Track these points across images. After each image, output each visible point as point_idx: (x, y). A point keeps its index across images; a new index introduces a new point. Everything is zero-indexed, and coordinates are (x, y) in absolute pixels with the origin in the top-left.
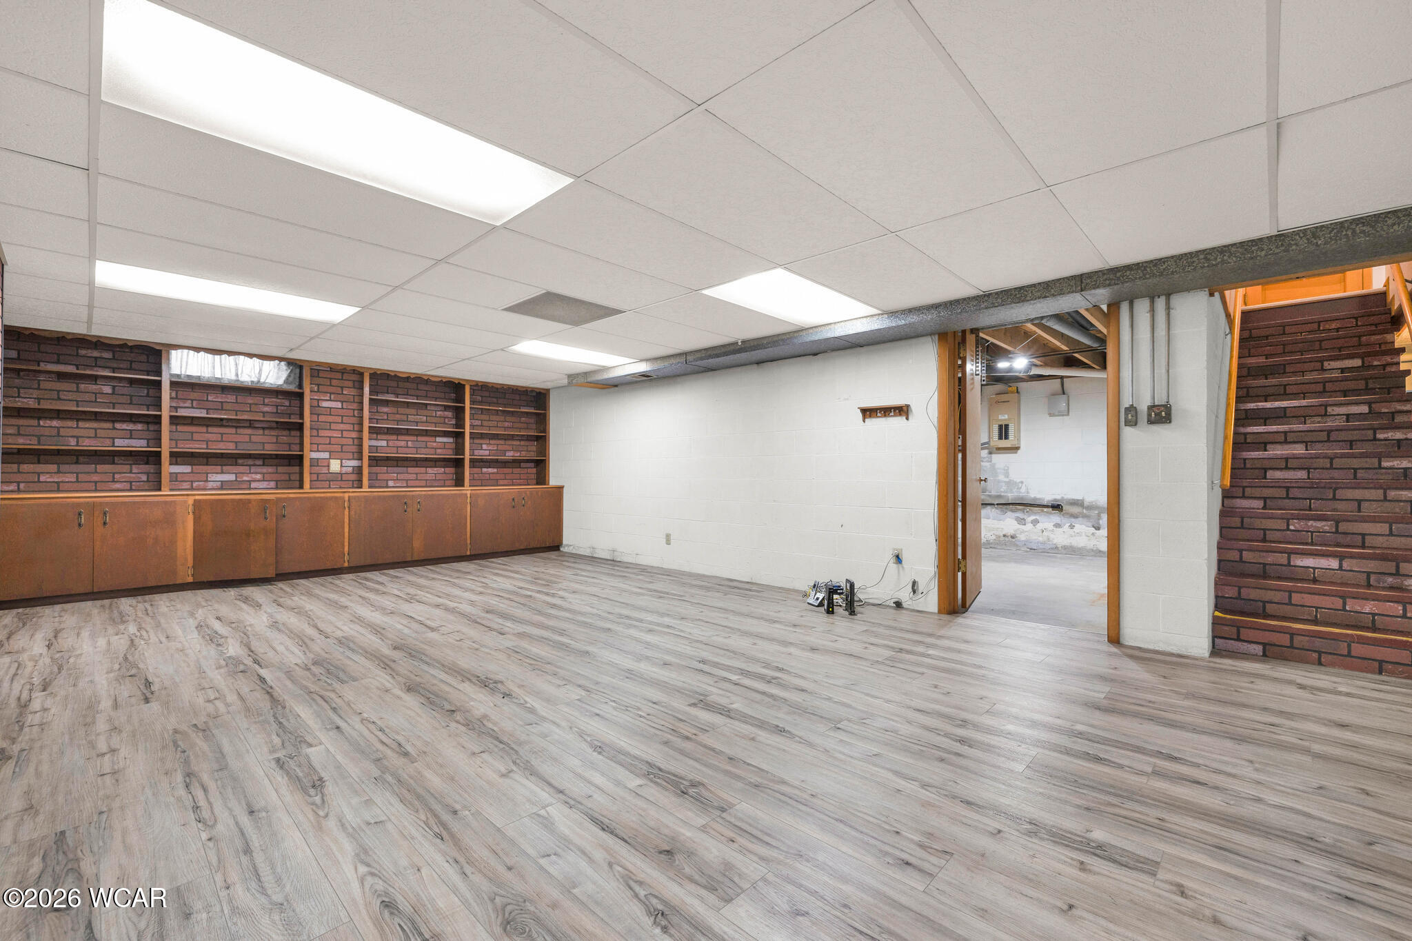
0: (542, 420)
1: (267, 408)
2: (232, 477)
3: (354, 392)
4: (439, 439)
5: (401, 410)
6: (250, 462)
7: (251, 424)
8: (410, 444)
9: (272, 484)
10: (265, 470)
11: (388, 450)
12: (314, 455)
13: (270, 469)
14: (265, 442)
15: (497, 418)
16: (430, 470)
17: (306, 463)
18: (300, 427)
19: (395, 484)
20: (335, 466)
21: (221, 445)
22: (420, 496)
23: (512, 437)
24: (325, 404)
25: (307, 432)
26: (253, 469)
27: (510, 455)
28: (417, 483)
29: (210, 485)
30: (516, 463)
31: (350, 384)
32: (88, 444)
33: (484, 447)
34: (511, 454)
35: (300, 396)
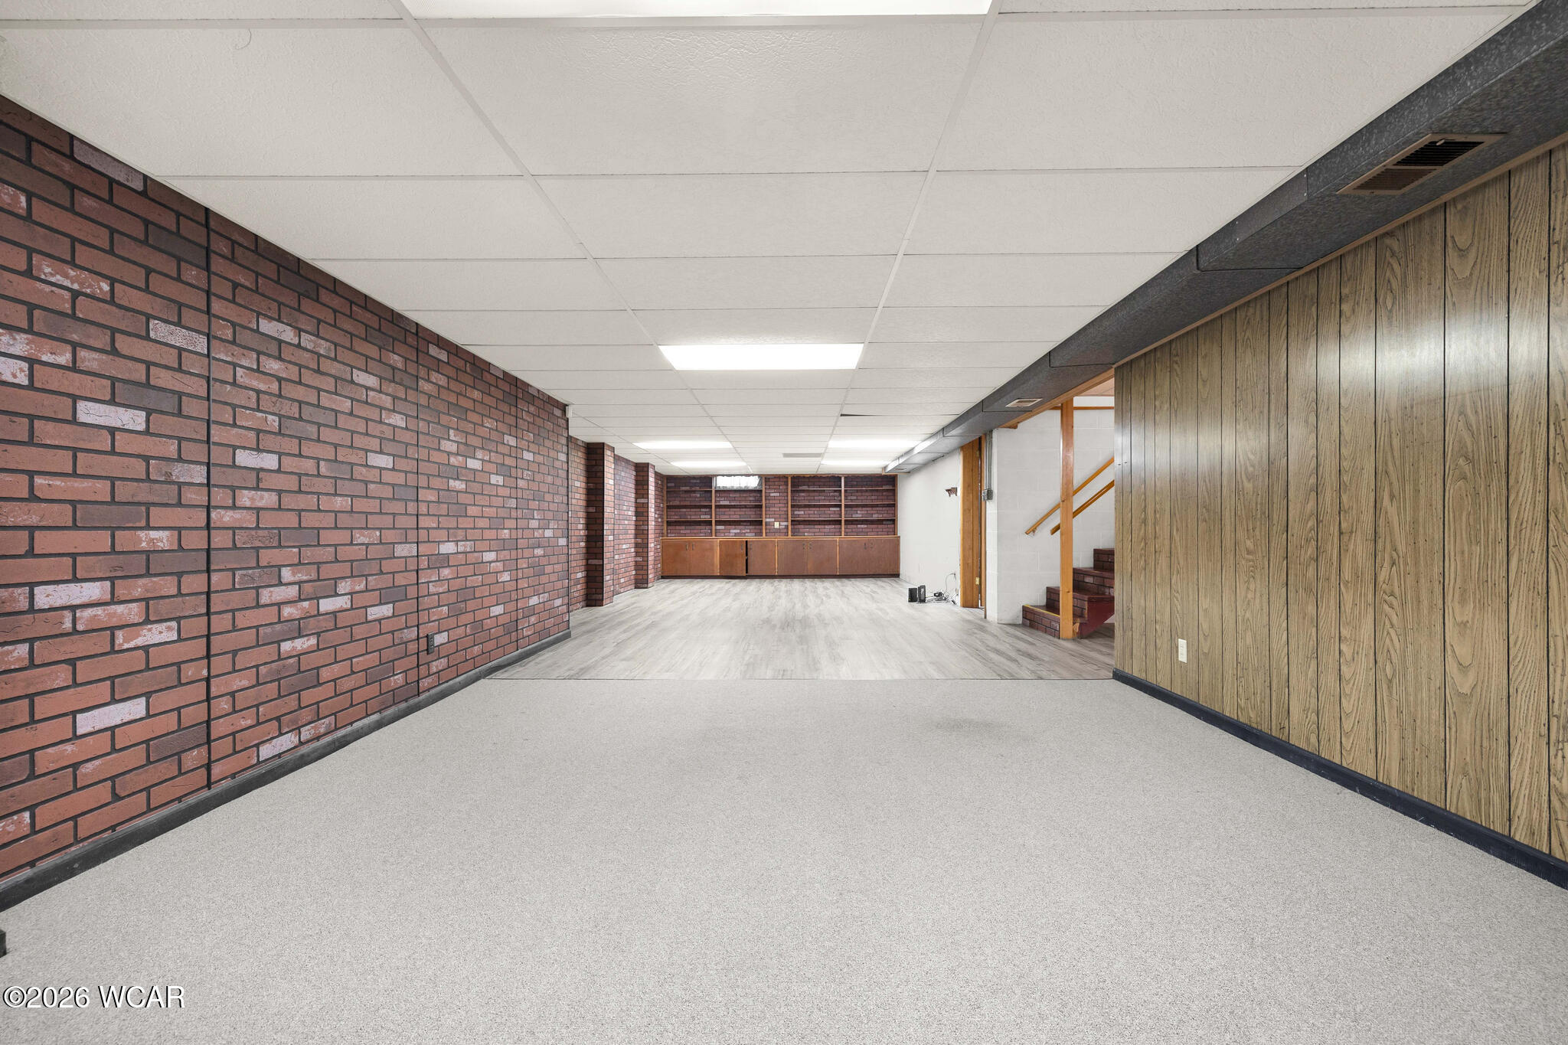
0: (893, 493)
1: (750, 500)
2: (738, 531)
3: (785, 487)
4: (831, 509)
5: (811, 494)
6: (745, 524)
7: (745, 507)
8: (816, 512)
9: (754, 534)
10: (751, 527)
11: (804, 516)
12: (768, 520)
13: (753, 527)
14: (750, 515)
15: (867, 494)
16: (826, 527)
17: (764, 524)
18: (760, 507)
19: (808, 535)
20: (777, 525)
21: (735, 516)
22: (810, 541)
23: (877, 506)
24: (772, 495)
25: (764, 509)
26: (747, 527)
27: (875, 517)
28: (819, 534)
29: (731, 534)
30: (879, 522)
31: (783, 483)
32: (694, 518)
33: (859, 512)
34: (876, 516)
35: (761, 491)
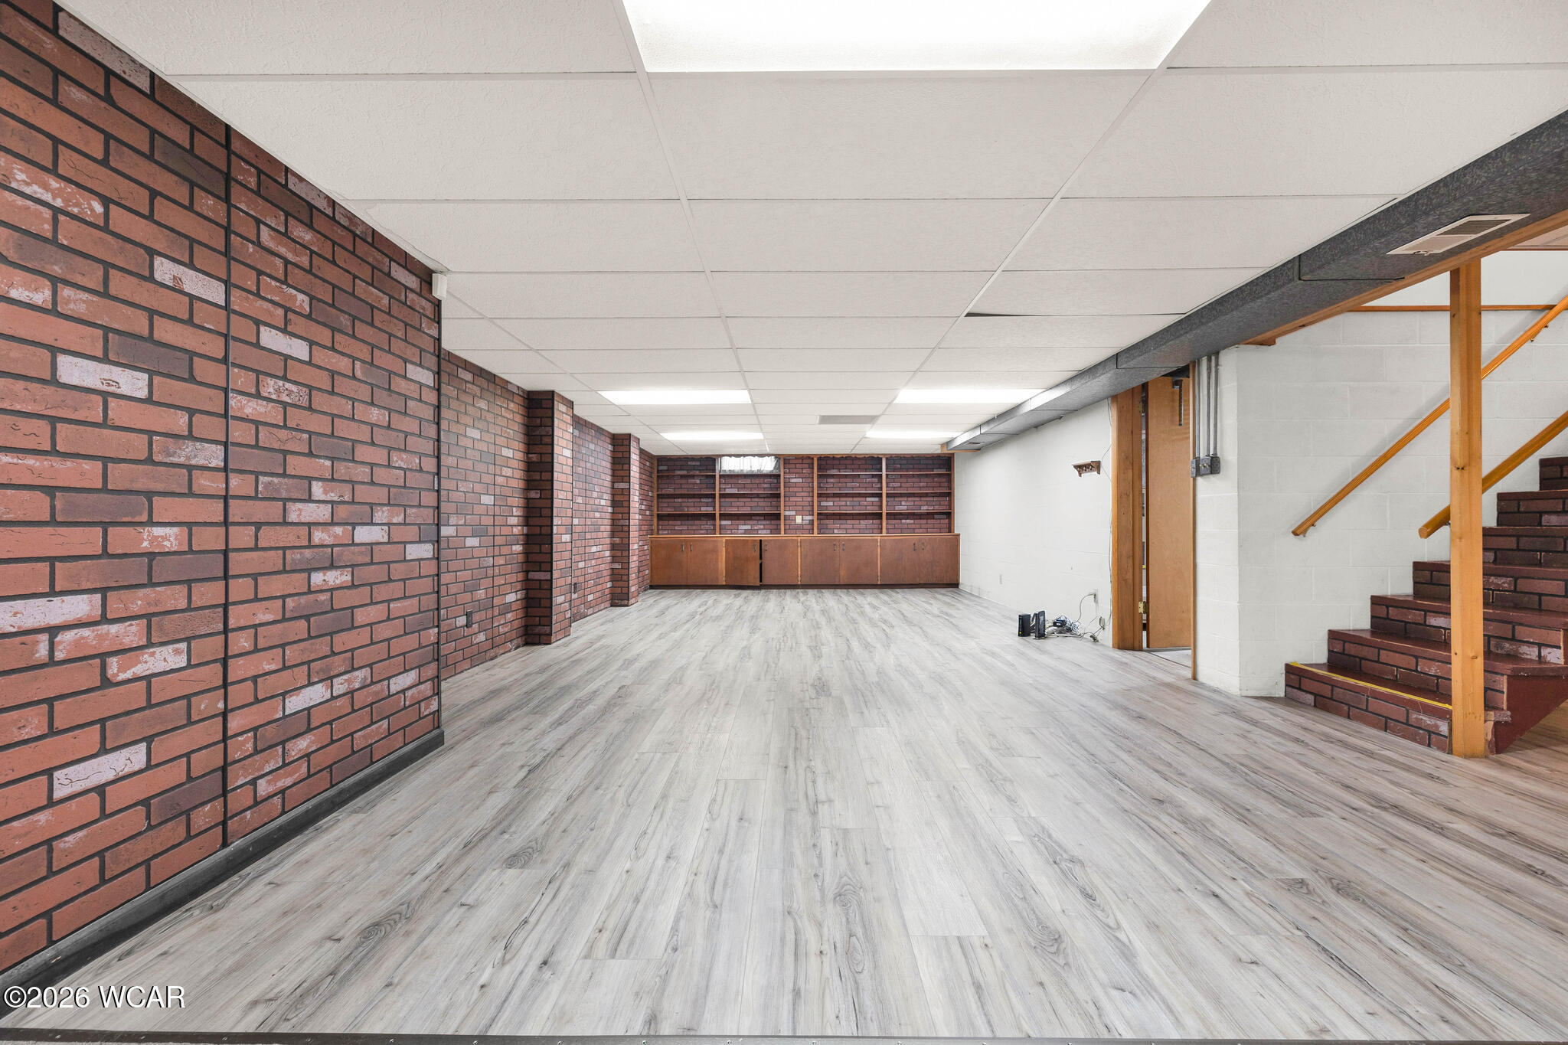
0: (949, 478)
1: (764, 488)
2: (749, 527)
3: (809, 471)
4: (868, 499)
5: (842, 480)
6: (758, 518)
7: (758, 496)
8: (848, 503)
9: (769, 531)
10: (764, 522)
11: (834, 508)
12: (787, 513)
13: (768, 522)
14: (763, 506)
15: (914, 480)
16: (862, 522)
17: (782, 518)
18: (778, 496)
19: (840, 532)
20: (799, 520)
21: (745, 509)
22: (844, 540)
23: (927, 495)
24: (793, 481)
25: (782, 499)
26: (760, 522)
27: (924, 509)
28: (853, 531)
29: (740, 532)
30: (929, 515)
31: (807, 466)
32: (693, 510)
33: (903, 503)
34: (926, 508)
35: (779, 476)
